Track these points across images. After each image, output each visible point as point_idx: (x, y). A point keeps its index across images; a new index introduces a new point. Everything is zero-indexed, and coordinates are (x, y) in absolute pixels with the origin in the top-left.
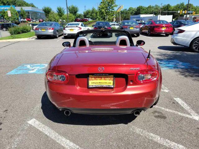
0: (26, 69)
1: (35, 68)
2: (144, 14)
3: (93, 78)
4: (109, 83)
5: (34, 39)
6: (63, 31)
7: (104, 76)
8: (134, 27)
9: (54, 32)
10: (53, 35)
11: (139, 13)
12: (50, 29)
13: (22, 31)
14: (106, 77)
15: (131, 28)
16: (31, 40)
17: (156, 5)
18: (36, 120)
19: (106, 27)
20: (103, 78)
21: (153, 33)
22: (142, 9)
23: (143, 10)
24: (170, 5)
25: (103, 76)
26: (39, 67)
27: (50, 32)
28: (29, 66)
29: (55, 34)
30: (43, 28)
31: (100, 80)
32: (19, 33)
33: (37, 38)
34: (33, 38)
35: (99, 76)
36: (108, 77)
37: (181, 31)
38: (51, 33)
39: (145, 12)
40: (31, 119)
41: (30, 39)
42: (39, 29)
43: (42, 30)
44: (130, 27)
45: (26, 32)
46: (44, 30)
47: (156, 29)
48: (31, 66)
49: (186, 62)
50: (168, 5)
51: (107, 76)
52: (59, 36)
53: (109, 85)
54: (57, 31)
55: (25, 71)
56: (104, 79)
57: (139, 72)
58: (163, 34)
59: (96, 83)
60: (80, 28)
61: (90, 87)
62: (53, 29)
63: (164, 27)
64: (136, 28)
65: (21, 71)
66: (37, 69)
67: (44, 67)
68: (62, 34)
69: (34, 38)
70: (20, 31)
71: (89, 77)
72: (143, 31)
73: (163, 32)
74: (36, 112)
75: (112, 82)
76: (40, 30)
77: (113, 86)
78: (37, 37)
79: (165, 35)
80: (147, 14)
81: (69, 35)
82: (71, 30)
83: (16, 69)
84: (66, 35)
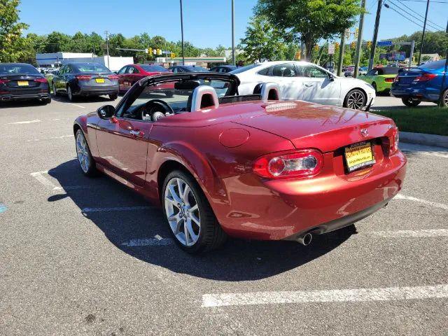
2: (70, 51)
4: (368, 157)
11: (57, 50)
17: (93, 33)
22: (61, 39)
23: (66, 41)
24: (124, 35)
36: (365, 148)
39: (72, 48)
44: (95, 78)
50: (120, 35)
56: (362, 152)
59: (354, 162)
61: (351, 170)
71: (345, 152)
75: (370, 154)
80: (75, 52)
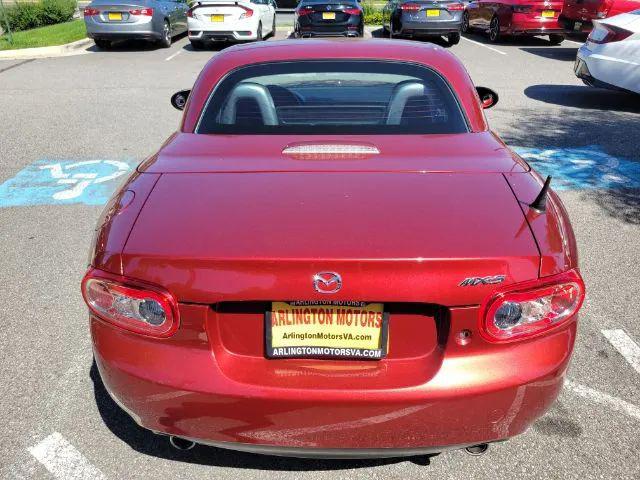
0: (47, 184)
1: (80, 180)
3: (290, 316)
4: (364, 338)
5: (83, 51)
6: (186, 21)
7: (341, 308)
8: (440, 9)
9: (154, 25)
10: (151, 35)
12: (138, 13)
13: (44, 17)
14: (350, 312)
15: (430, 13)
16: (72, 52)
18: (64, 442)
19: (341, 7)
20: (335, 316)
21: (508, 32)
25: (335, 308)
26: (95, 175)
27: (141, 23)
28: (56, 170)
29: (157, 33)
30: (115, 9)
31: (321, 322)
32: (32, 25)
33: (93, 44)
34: (81, 46)
35: (318, 308)
36: (357, 312)
37: (618, 34)
38: (144, 26)
40: (46, 433)
41: (70, 49)
42: (98, 13)
43: (112, 17)
44: (426, 10)
45: (55, 22)
46: (118, 17)
47: (519, 17)
48: (64, 171)
49: (630, 158)
51: (353, 309)
52: (175, 39)
53: (362, 350)
54: (167, 19)
55: (41, 192)
56: (340, 322)
57: (502, 295)
58: (543, 35)
59: (302, 337)
60: (246, 9)
61: (275, 353)
62: (149, 13)
63: (547, 9)
64: (450, 12)
65: (28, 191)
66: (87, 183)
67: (114, 176)
68: (184, 30)
69: (84, 44)
70: (34, 17)
71: (270, 309)
72: (473, 22)
73: (543, 28)
74: (66, 399)
75: (375, 332)
76: (102, 17)
77: (378, 354)
78: (96, 41)
79: (547, 38)
81: (210, 37)
82: (217, 19)
83: (10, 181)
84: (199, 36)
